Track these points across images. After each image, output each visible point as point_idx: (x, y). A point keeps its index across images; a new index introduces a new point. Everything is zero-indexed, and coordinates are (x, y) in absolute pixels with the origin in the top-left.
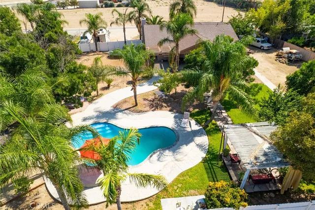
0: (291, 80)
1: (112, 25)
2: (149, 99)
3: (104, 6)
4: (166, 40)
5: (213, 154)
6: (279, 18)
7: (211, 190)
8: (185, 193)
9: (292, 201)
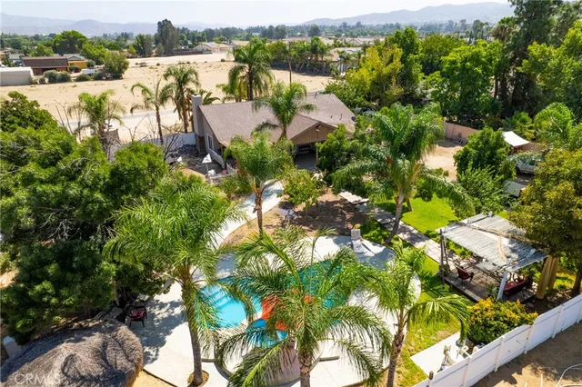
0: (461, 159)
1: (135, 110)
2: (275, 224)
3: (47, 80)
4: (266, 125)
5: (427, 278)
6: (394, 80)
7: (482, 313)
8: (433, 338)
9: (554, 305)
